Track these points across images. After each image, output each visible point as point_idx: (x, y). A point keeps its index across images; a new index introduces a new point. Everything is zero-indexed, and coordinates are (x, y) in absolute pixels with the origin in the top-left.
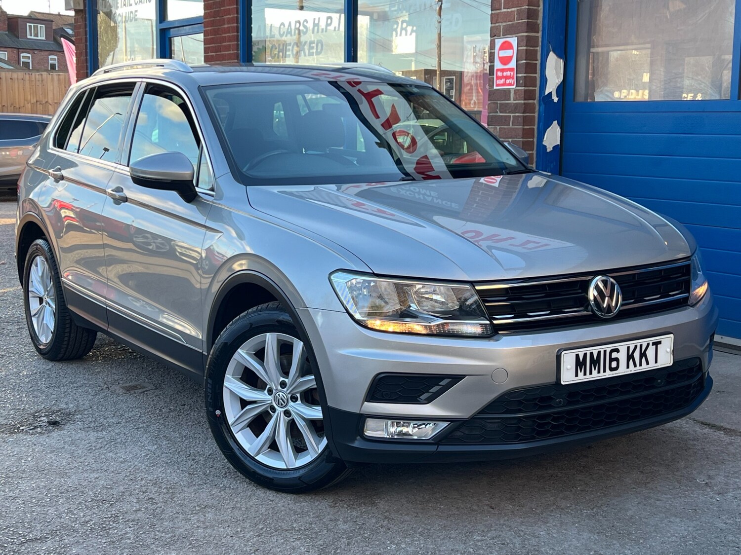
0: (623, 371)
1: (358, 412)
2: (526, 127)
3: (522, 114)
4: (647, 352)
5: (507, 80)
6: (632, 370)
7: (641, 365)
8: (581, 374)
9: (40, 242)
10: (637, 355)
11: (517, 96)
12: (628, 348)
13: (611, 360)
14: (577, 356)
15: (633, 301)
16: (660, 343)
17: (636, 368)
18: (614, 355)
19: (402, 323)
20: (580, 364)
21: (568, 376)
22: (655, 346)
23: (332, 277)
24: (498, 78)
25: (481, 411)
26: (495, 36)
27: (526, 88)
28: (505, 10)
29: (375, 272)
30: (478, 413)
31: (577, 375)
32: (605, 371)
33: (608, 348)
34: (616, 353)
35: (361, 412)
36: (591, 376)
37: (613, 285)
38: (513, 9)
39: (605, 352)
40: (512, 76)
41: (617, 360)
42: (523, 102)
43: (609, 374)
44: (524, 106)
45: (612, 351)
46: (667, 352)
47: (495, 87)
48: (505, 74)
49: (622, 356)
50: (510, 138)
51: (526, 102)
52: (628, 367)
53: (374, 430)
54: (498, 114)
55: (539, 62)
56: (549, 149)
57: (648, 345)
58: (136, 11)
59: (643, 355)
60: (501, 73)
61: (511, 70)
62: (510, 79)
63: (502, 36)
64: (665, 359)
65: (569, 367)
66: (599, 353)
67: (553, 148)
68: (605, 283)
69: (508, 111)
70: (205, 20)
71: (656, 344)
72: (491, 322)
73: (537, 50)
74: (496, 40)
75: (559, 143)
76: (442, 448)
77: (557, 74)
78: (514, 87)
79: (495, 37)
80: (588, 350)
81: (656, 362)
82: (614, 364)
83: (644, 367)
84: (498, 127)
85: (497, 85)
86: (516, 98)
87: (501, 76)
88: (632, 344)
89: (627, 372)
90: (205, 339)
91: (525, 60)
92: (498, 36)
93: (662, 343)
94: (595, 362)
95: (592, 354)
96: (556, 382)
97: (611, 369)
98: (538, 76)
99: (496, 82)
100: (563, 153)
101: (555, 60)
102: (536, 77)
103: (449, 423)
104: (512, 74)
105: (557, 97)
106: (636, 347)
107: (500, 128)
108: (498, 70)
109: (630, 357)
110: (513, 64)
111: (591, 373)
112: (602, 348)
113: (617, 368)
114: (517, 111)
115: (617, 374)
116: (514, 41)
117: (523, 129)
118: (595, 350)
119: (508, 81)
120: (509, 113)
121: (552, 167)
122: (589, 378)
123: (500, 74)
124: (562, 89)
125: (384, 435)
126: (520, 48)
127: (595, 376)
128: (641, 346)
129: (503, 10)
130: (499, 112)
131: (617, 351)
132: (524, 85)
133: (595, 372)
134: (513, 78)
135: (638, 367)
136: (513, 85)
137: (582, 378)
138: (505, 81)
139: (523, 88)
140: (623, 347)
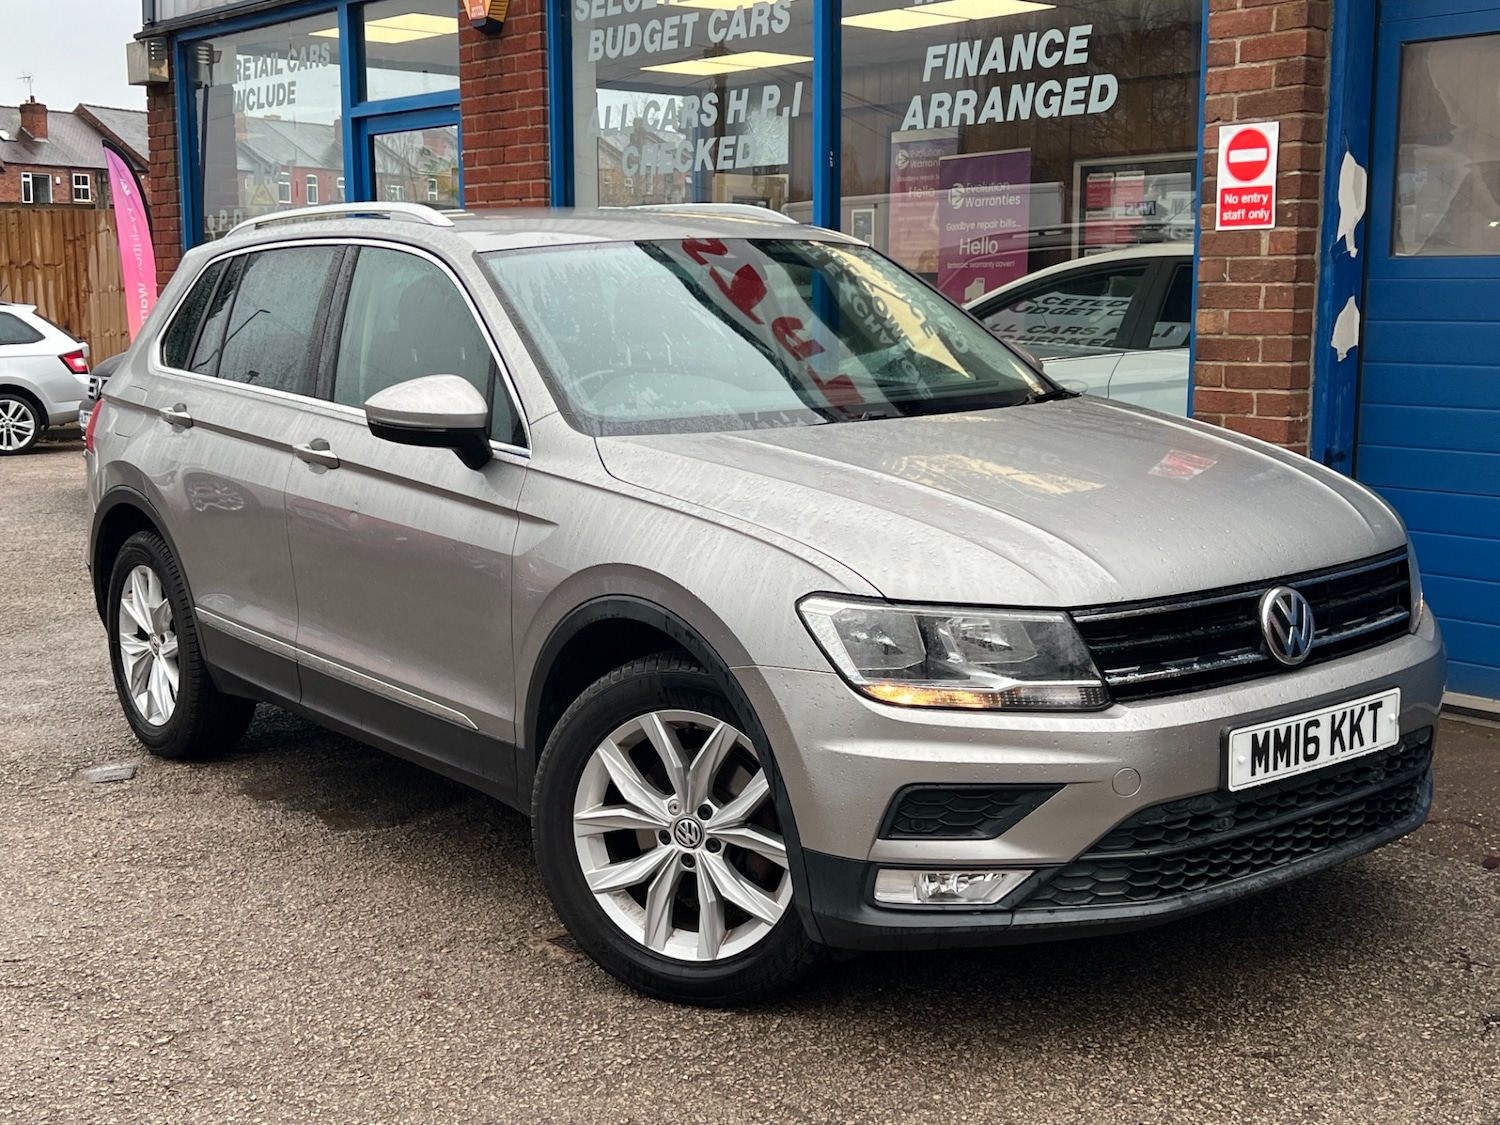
0: (1325, 760)
1: (864, 858)
2: (1298, 311)
3: (1291, 284)
4: (1361, 724)
5: (1251, 212)
6: (1340, 756)
7: (1351, 747)
8: (1260, 770)
9: (140, 538)
10: (1346, 729)
11: (1279, 247)
12: (1333, 717)
13: (1308, 741)
14: (1255, 737)
15: (1326, 630)
16: (1379, 704)
17: (1345, 754)
18: (1312, 732)
19: (934, 690)
20: (1259, 752)
21: (1241, 776)
22: (1372, 712)
23: (803, 607)
24: (1225, 207)
25: (1091, 848)
26: (1218, 119)
27: (1301, 230)
28: (1245, 65)
29: (888, 596)
30: (1087, 852)
31: (1253, 774)
32: (1297, 762)
33: (1303, 719)
34: (1314, 728)
35: (870, 859)
36: (1276, 773)
37: (1300, 605)
38: (1267, 64)
39: (1298, 726)
40: (1264, 203)
41: (1316, 740)
42: (1294, 258)
43: (1304, 767)
44: (1295, 267)
45: (1309, 725)
46: (1391, 721)
47: (1218, 227)
48: (1245, 199)
49: (1323, 733)
50: (1260, 334)
51: (1300, 257)
52: (1332, 753)
53: (893, 889)
54: (1225, 284)
55: (1322, 174)
56: (1342, 356)
57: (1363, 708)
58: (293, 84)
59: (1355, 728)
60: (1236, 197)
61: (1265, 190)
62: (1259, 209)
63: (1235, 121)
64: (1388, 735)
65: (1242, 758)
66: (1289, 729)
67: (1347, 353)
68: (1287, 599)
69: (1252, 278)
70: (464, 100)
71: (1374, 707)
72: (1103, 681)
73: (1320, 148)
74: (1221, 128)
75: (1357, 344)
76: (1020, 919)
77: (1357, 198)
78: (1272, 226)
79: (1217, 123)
80: (1271, 726)
81: (1375, 740)
82: (1311, 749)
83: (1358, 751)
84: (1226, 313)
85: (1223, 223)
86: (1276, 249)
87: (1236, 202)
88: (1338, 710)
89: (1331, 760)
90: (520, 720)
91: (1299, 170)
92: (1224, 121)
93: (1383, 705)
94: (1282, 747)
95: (1277, 732)
96: (1219, 788)
97: (1308, 758)
98: (1320, 201)
99: (1221, 216)
100: (1364, 363)
101: (1353, 169)
102: (1316, 205)
103: (1031, 872)
104: (1265, 199)
105: (1356, 247)
106: (1345, 714)
107: (1230, 313)
108: (1225, 191)
109: (1336, 733)
110: (1268, 178)
111: (1275, 768)
112: (1292, 721)
113: (1314, 756)
114: (1276, 277)
115: (1315, 765)
116: (1270, 130)
117: (1295, 314)
118: (1281, 725)
119: (1253, 215)
120: (1257, 280)
121: (1345, 392)
122: (1273, 776)
123: (1230, 199)
124: (1363, 229)
125: (912, 898)
126: (1284, 145)
127: (1283, 771)
128: (1352, 712)
129: (1239, 66)
130: (1228, 279)
131: (1316, 723)
132: (1296, 223)
133: (1282, 765)
134: (1268, 207)
135: (1348, 751)
136: (1269, 222)
137: (1263, 777)
138: (1247, 214)
139: (1294, 229)
140: (1324, 716)
